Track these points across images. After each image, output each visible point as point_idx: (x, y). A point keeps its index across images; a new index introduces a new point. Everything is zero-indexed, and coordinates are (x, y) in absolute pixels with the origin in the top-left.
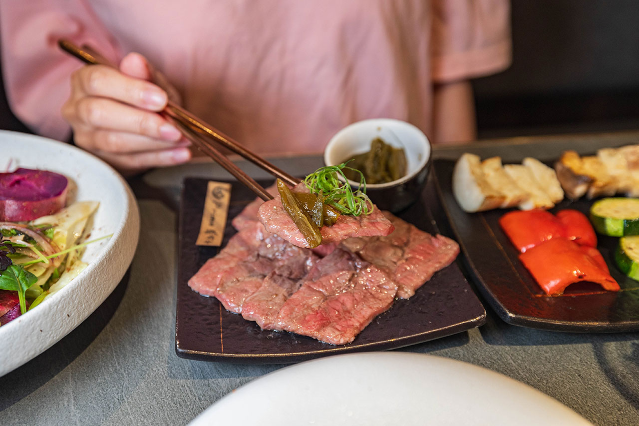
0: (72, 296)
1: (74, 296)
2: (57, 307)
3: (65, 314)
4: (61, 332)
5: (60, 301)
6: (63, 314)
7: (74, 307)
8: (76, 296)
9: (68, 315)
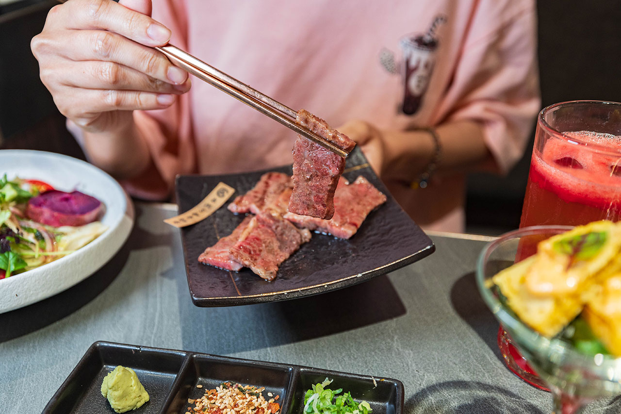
0: (23, 282)
1: (25, 283)
2: (9, 287)
3: (14, 293)
4: (9, 305)
5: (11, 283)
6: (12, 292)
7: (22, 290)
8: (26, 283)
9: (17, 295)
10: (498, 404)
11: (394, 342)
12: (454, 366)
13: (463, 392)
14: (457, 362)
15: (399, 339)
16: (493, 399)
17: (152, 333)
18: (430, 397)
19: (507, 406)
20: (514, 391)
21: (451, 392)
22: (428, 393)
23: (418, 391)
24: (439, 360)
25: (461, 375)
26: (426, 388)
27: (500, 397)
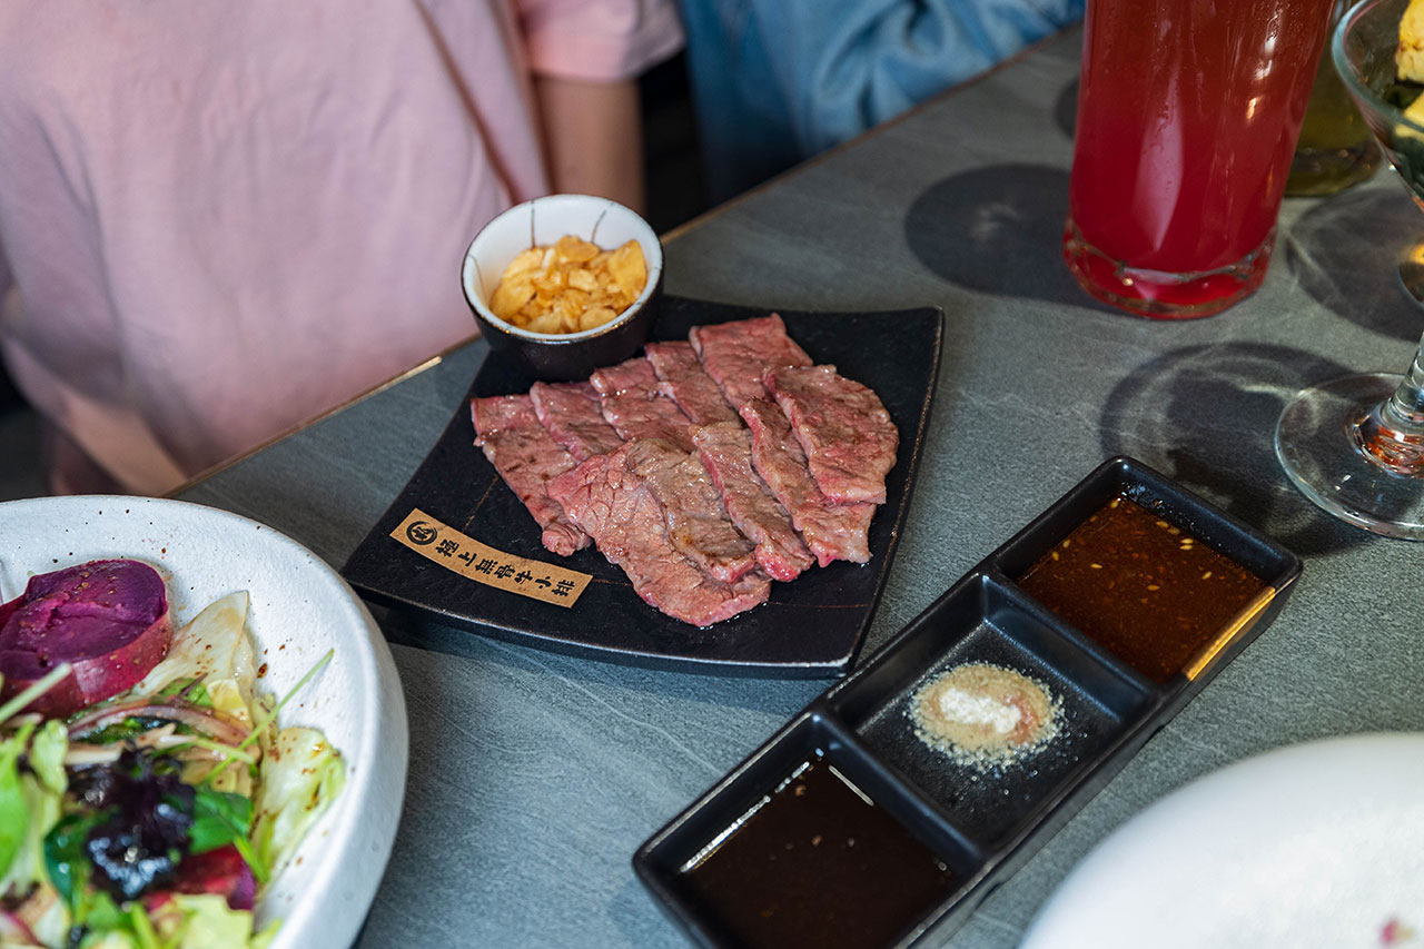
10: (1199, 373)
11: (969, 399)
12: (1085, 368)
13: (1145, 394)
14: (1082, 361)
15: (968, 389)
16: (1186, 372)
17: (600, 707)
18: (1124, 434)
19: (1211, 368)
20: (1188, 342)
21: (1134, 406)
22: (1113, 431)
23: (1100, 440)
24: (1060, 377)
25: (1111, 373)
26: (1100, 427)
27: (1190, 362)
